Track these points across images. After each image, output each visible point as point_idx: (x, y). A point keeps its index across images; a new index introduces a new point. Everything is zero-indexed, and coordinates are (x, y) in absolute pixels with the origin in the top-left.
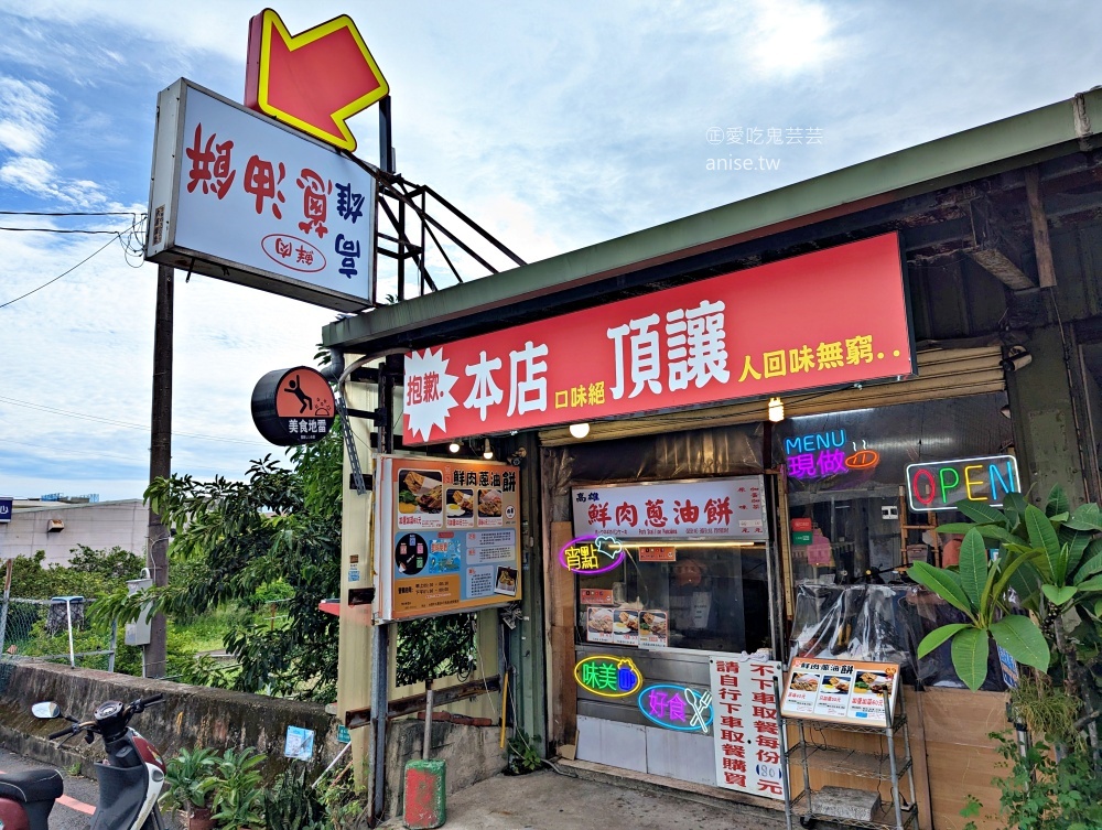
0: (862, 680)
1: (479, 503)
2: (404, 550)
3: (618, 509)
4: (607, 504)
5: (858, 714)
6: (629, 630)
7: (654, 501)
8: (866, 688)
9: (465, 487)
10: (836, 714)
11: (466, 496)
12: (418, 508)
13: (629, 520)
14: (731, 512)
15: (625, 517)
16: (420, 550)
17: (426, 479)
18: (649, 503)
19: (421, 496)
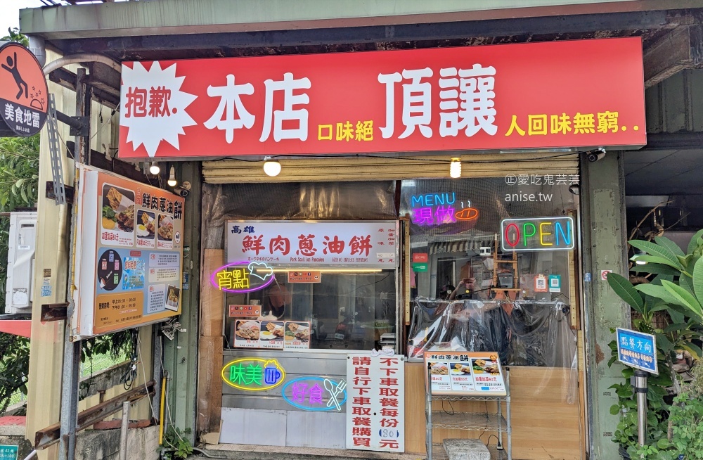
0: (477, 365)
1: (159, 227)
2: (104, 266)
3: (272, 240)
4: (262, 236)
5: (483, 388)
6: (275, 337)
7: (306, 236)
8: (481, 369)
9: (150, 210)
10: (468, 390)
11: (150, 219)
12: (117, 224)
13: (282, 249)
14: (371, 246)
15: (279, 247)
16: (117, 268)
17: (124, 197)
18: (302, 236)
19: (119, 213)
